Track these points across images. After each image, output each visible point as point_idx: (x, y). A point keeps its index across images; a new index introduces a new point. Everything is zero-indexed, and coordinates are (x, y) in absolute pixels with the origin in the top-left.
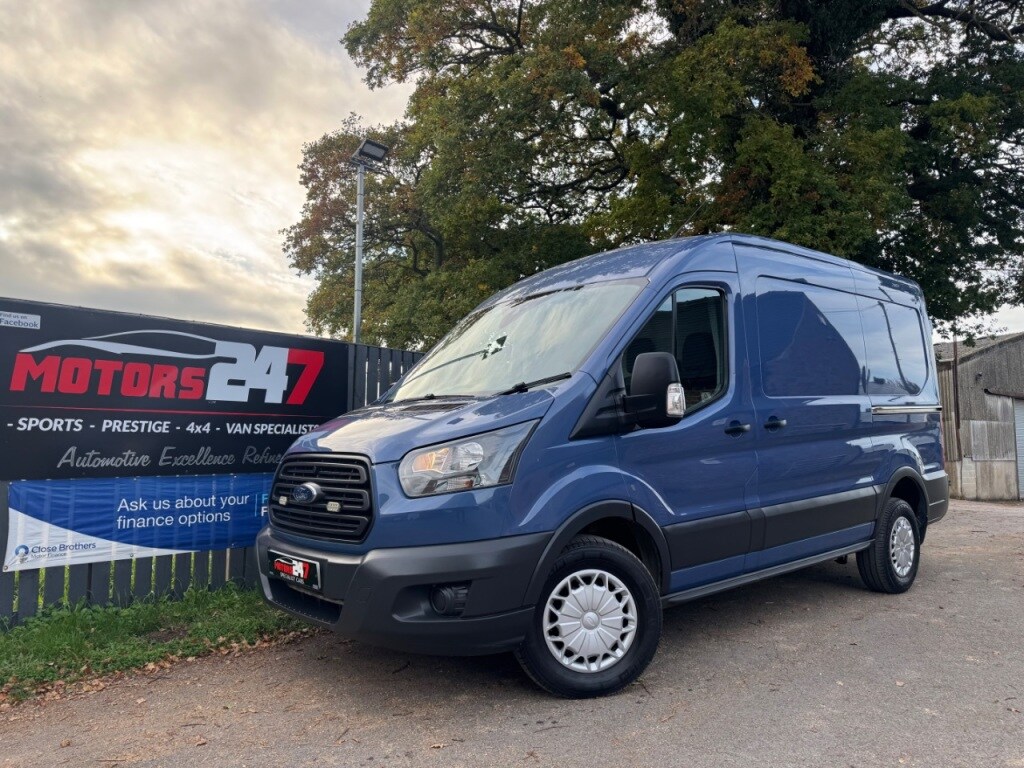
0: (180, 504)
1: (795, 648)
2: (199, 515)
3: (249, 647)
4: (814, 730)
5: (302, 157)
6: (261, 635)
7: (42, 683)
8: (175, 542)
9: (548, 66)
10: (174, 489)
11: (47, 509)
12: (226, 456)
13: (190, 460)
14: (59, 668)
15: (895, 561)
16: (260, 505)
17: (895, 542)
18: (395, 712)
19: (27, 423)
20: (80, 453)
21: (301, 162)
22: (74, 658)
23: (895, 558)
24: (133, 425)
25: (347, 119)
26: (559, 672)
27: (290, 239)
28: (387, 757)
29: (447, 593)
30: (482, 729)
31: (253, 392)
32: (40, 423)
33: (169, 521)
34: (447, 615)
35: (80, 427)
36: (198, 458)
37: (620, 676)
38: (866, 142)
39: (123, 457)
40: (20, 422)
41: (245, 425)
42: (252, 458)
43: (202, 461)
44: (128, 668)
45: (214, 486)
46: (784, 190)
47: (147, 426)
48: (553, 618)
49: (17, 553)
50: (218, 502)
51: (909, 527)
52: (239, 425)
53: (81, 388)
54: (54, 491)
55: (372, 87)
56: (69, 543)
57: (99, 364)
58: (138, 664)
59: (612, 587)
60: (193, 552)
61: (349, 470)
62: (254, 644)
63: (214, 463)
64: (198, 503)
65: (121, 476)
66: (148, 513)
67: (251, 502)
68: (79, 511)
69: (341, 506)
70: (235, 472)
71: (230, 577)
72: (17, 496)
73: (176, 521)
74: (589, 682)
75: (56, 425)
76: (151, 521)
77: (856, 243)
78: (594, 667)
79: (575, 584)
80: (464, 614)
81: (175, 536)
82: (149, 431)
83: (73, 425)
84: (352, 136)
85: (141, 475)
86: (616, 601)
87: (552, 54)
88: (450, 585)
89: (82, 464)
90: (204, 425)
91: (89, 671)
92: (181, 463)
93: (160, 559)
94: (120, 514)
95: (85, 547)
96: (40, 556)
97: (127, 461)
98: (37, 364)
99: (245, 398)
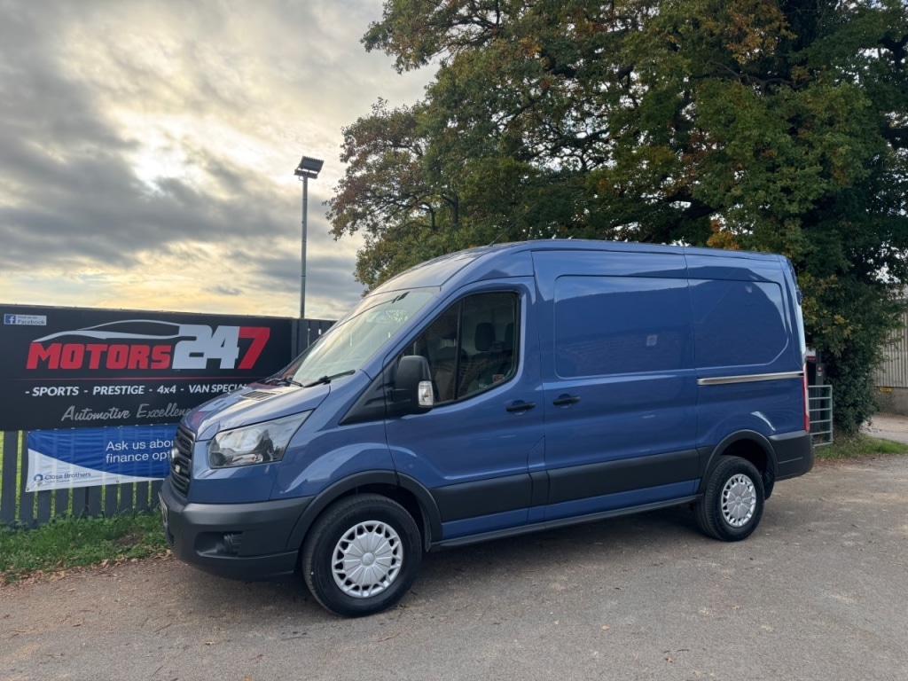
0: (154, 445)
1: (563, 588)
7: (28, 572)
8: (150, 472)
10: (148, 434)
11: (55, 449)
13: (161, 413)
14: (44, 561)
15: (727, 514)
17: (728, 497)
19: (39, 390)
20: (78, 411)
21: (343, 142)
23: (727, 511)
24: (116, 389)
25: (377, 103)
27: (332, 208)
29: (227, 538)
30: (252, 634)
31: (210, 361)
32: (48, 391)
33: (145, 457)
34: (231, 554)
35: (77, 392)
36: (167, 411)
39: (110, 412)
40: (35, 390)
41: (204, 387)
43: (170, 414)
44: (88, 564)
47: (126, 390)
49: (35, 479)
51: (750, 483)
52: (199, 386)
53: (77, 364)
54: (59, 437)
55: (400, 71)
56: (71, 473)
57: (90, 347)
58: (98, 561)
60: (163, 479)
63: (180, 415)
64: (167, 444)
65: (108, 425)
66: (130, 451)
68: (78, 451)
72: (34, 440)
73: (150, 457)
74: (361, 605)
75: (60, 391)
76: (131, 457)
78: (366, 594)
80: (239, 554)
81: (150, 467)
82: (128, 393)
83: (72, 391)
84: (379, 119)
85: (123, 425)
86: (389, 545)
88: (229, 533)
89: (79, 418)
90: (171, 387)
91: (61, 565)
92: (154, 415)
93: (139, 484)
94: (108, 452)
95: (83, 476)
96: (51, 482)
97: (113, 415)
98: (45, 349)
99: (203, 366)
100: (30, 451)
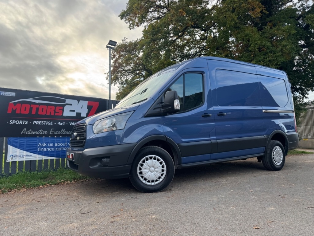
0: (56, 145)
1: (226, 183)
2: (62, 148)
6: (74, 180)
7: (11, 189)
8: (55, 155)
9: (174, 16)
10: (54, 140)
11: (18, 145)
12: (70, 132)
13: (59, 132)
14: (16, 186)
17: (274, 154)
19: (12, 122)
20: (27, 130)
22: (21, 184)
23: (274, 159)
24: (42, 122)
25: (123, 39)
26: (142, 185)
27: (108, 76)
31: (77, 113)
32: (16, 122)
33: (53, 149)
34: (104, 166)
35: (27, 123)
36: (61, 132)
37: (161, 186)
39: (40, 131)
40: (10, 121)
41: (75, 123)
43: (62, 133)
44: (35, 187)
45: (66, 140)
47: (46, 123)
48: (140, 169)
49: (10, 157)
50: (67, 144)
51: (280, 149)
52: (73, 123)
53: (27, 112)
54: (20, 140)
55: (131, 29)
56: (25, 154)
57: (32, 106)
58: (38, 186)
59: (158, 160)
60: (60, 158)
62: (71, 182)
63: (66, 133)
64: (61, 144)
65: (39, 136)
66: (47, 147)
68: (27, 146)
69: (80, 138)
72: (10, 141)
73: (55, 149)
74: (151, 188)
75: (20, 122)
76: (48, 149)
78: (153, 184)
79: (147, 159)
80: (108, 166)
82: (47, 124)
83: (25, 122)
84: (124, 44)
85: (45, 136)
86: (160, 164)
87: (175, 12)
88: (104, 158)
89: (28, 133)
90: (63, 123)
91: (24, 187)
92: (56, 133)
93: (51, 160)
94: (39, 147)
95: (29, 156)
96: (16, 158)
97: (41, 132)
98: (15, 106)
99: (75, 115)
100: (9, 146)
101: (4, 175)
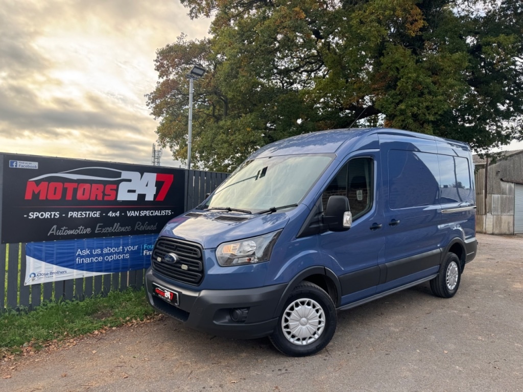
0: (106, 251)
1: (398, 330)
2: (115, 256)
3: (141, 322)
4: (405, 377)
5: (156, 55)
6: (146, 315)
7: (47, 341)
9: (286, 17)
10: (102, 244)
11: (43, 255)
12: (127, 227)
13: (110, 229)
15: (448, 283)
16: (143, 250)
17: (449, 274)
18: (213, 362)
19: (33, 215)
20: (58, 228)
21: (155, 58)
22: (60, 328)
23: (448, 281)
24: (83, 214)
25: (180, 36)
26: (289, 345)
27: (149, 99)
28: (211, 387)
29: (238, 312)
30: (254, 373)
31: (139, 195)
32: (39, 215)
33: (100, 259)
34: (238, 322)
35: (58, 216)
36: (114, 228)
37: (317, 347)
38: (448, 60)
39: (79, 229)
40: (30, 214)
41: (136, 212)
42: (139, 227)
43: (116, 230)
44: (86, 333)
45: (121, 242)
46: (404, 84)
47: (89, 214)
48: (286, 321)
49: (30, 276)
50: (123, 249)
51: (456, 266)
52: (133, 212)
53: (58, 197)
54: (46, 247)
56: (54, 271)
57: (66, 185)
58: (90, 331)
59: (314, 306)
60: (112, 273)
61: (191, 250)
62: (143, 320)
63: (121, 230)
64: (114, 250)
65: (77, 238)
66: (91, 255)
67: (139, 249)
68: (59, 256)
69: (188, 267)
70: (131, 235)
71: (129, 285)
72: (30, 250)
73: (103, 259)
74: (302, 350)
75: (47, 215)
76: (92, 259)
77: (439, 113)
78: (304, 343)
79: (297, 305)
80: (246, 322)
81: (103, 266)
82: (90, 216)
83: (55, 215)
84: (182, 46)
85: (87, 238)
86: (316, 313)
87: (288, 11)
88: (240, 309)
89: (59, 234)
90: (116, 212)
92: (106, 231)
93: (96, 277)
94: (77, 256)
95: (61, 273)
96: (41, 278)
97: (80, 231)
98: (37, 186)
99: (136, 199)
100: (27, 257)
101: (22, 310)
